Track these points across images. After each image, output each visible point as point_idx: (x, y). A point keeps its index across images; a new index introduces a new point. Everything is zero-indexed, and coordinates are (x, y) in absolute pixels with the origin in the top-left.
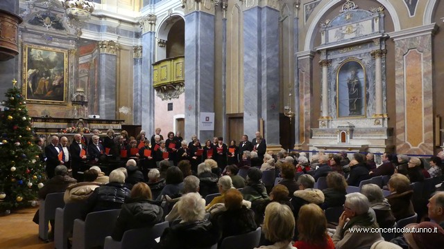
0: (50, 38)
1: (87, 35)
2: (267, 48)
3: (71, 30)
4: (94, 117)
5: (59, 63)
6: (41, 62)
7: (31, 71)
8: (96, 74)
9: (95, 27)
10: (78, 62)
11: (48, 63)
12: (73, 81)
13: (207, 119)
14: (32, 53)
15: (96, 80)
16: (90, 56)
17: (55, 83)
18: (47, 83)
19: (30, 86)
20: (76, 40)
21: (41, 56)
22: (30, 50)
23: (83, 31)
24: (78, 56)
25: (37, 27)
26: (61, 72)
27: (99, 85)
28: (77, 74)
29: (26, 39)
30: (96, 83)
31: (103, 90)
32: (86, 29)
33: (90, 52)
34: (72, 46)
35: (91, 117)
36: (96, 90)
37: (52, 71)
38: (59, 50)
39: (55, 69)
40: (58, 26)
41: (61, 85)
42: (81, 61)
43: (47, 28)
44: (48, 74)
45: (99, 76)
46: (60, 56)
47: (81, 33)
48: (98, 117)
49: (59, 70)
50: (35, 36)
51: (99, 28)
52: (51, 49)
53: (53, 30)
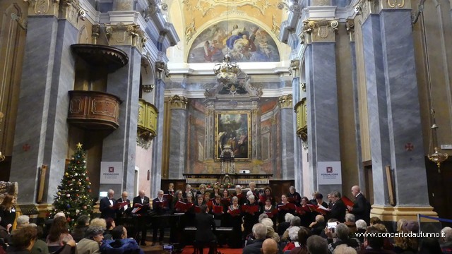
0: (236, 103)
1: (268, 93)
2: (390, 65)
3: (253, 93)
4: (244, 172)
5: (243, 123)
6: (228, 125)
7: (221, 134)
8: (278, 129)
9: (276, 85)
10: (260, 120)
11: (234, 125)
12: (256, 138)
13: (330, 170)
14: (221, 118)
15: (278, 135)
16: (271, 112)
17: (241, 142)
18: (234, 142)
19: (220, 146)
20: (257, 100)
21: (228, 120)
22: (220, 116)
23: (263, 90)
24: (260, 114)
25: (225, 96)
26: (245, 132)
27: (281, 140)
28: (259, 131)
29: (217, 107)
30: (278, 137)
31: (285, 144)
32: (268, 88)
33: (271, 109)
34: (254, 106)
35: (241, 172)
36: (278, 145)
37: (237, 131)
38: (243, 112)
39: (240, 129)
40: (242, 90)
41: (245, 144)
42: (263, 118)
43: (233, 95)
44: (234, 135)
45: (280, 131)
46: (244, 116)
47: (262, 93)
48: (247, 172)
49: (243, 130)
50: (224, 103)
51: (279, 85)
52: (236, 112)
53: (238, 95)
